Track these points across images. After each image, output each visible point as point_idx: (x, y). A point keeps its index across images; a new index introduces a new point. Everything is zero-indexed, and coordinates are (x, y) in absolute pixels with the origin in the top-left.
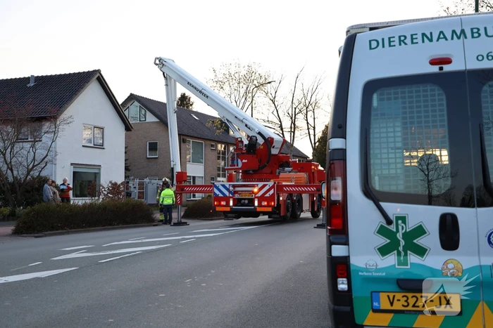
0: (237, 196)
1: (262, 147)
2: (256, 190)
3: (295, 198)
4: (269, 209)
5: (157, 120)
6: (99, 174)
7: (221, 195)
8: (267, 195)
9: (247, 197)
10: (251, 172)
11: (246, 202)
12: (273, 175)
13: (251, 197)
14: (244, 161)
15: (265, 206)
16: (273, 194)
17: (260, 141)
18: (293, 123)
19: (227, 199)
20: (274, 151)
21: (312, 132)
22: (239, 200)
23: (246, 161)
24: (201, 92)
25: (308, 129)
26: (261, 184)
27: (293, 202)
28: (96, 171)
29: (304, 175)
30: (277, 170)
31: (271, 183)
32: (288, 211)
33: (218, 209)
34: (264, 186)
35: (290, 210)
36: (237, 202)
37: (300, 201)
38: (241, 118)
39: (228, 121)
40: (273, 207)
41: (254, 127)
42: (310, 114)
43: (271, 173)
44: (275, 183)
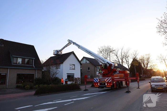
0: (100, 82)
1: (109, 67)
2: (106, 80)
3: (120, 82)
4: (110, 86)
5: (89, 62)
6: (74, 75)
7: (96, 82)
8: (109, 82)
9: (103, 82)
10: (106, 74)
11: (103, 84)
12: (112, 75)
13: (104, 82)
14: (103, 71)
15: (109, 85)
16: (111, 81)
17: (108, 65)
18: (122, 61)
19: (97, 83)
20: (112, 68)
21: (128, 63)
22: (101, 83)
23: (104, 71)
24: (89, 52)
25: (127, 62)
26: (107, 78)
27: (119, 83)
28: (73, 75)
29: (123, 74)
30: (113, 74)
31: (110, 78)
32: (117, 86)
33: (95, 86)
34: (108, 79)
35: (118, 86)
36: (101, 84)
37: (122, 83)
38: (102, 59)
39: (97, 60)
40: (111, 85)
41: (106, 61)
42: (127, 58)
43: (111, 75)
44: (111, 78)
